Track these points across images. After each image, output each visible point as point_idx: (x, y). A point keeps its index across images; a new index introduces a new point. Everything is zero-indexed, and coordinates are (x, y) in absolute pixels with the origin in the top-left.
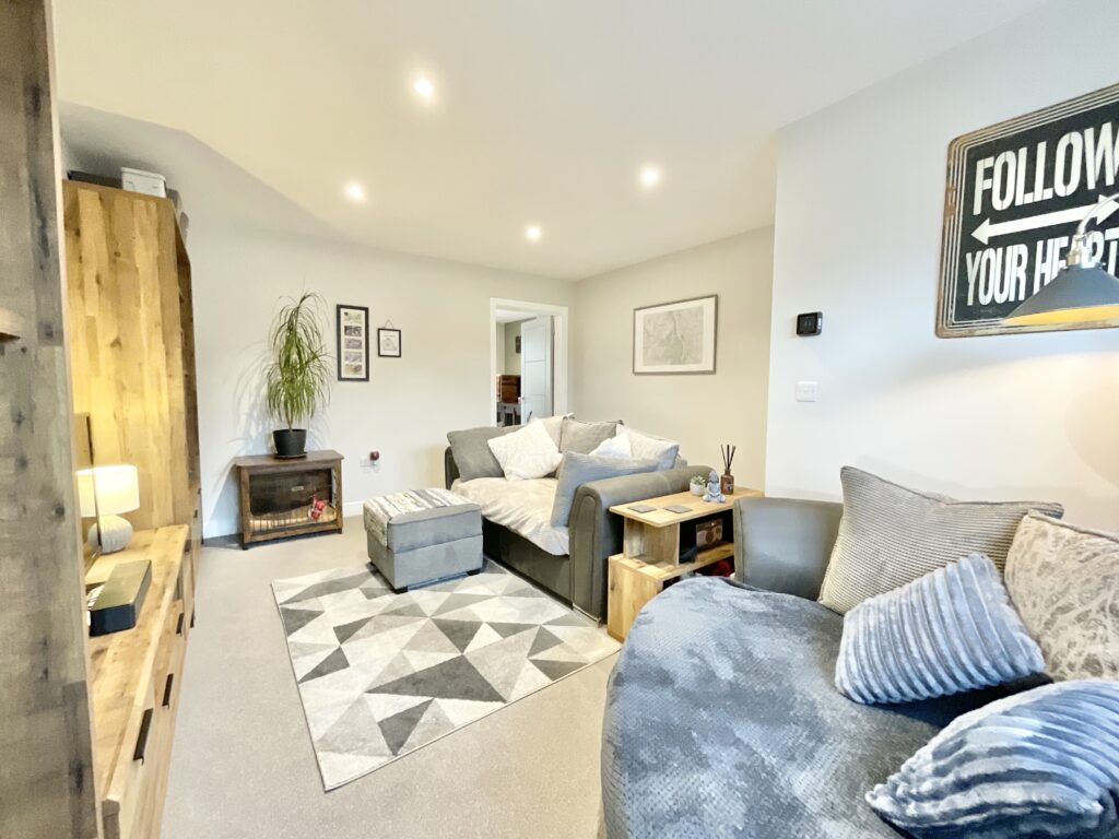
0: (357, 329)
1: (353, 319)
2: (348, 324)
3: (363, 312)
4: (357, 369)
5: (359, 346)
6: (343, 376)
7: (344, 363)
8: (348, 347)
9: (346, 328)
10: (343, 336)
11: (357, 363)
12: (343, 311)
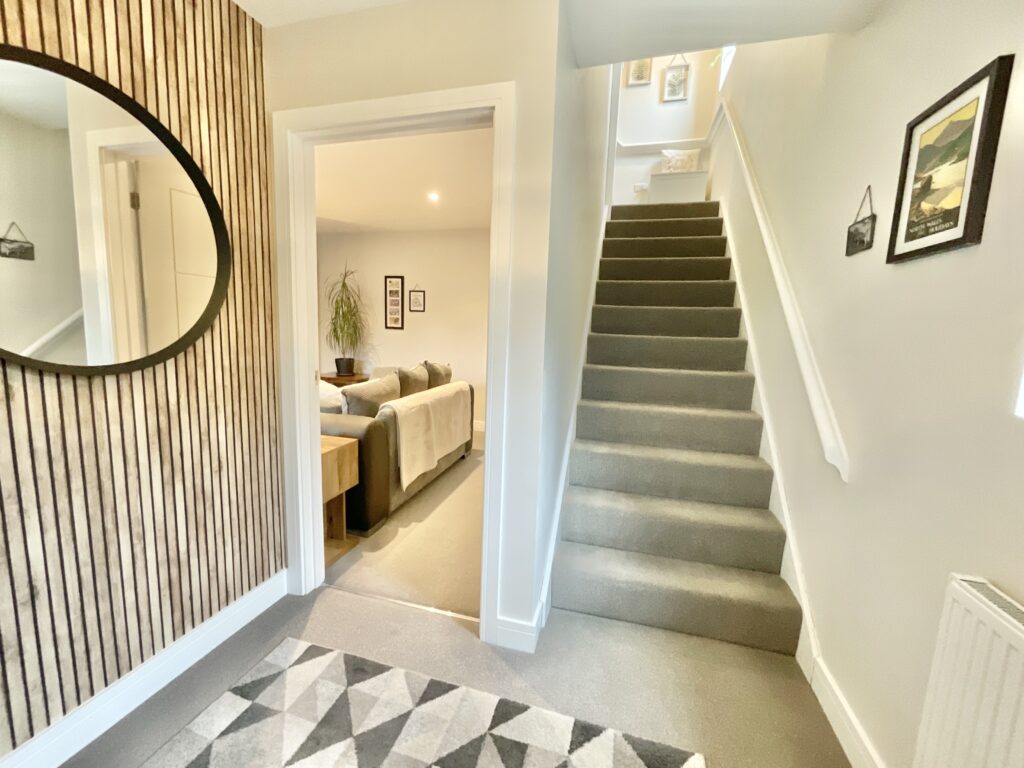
0: (397, 292)
1: (394, 285)
2: (392, 289)
3: (400, 280)
4: (396, 320)
5: (397, 305)
6: (389, 325)
7: (389, 316)
8: (391, 305)
9: (391, 292)
10: (388, 298)
11: (396, 316)
12: (388, 280)
